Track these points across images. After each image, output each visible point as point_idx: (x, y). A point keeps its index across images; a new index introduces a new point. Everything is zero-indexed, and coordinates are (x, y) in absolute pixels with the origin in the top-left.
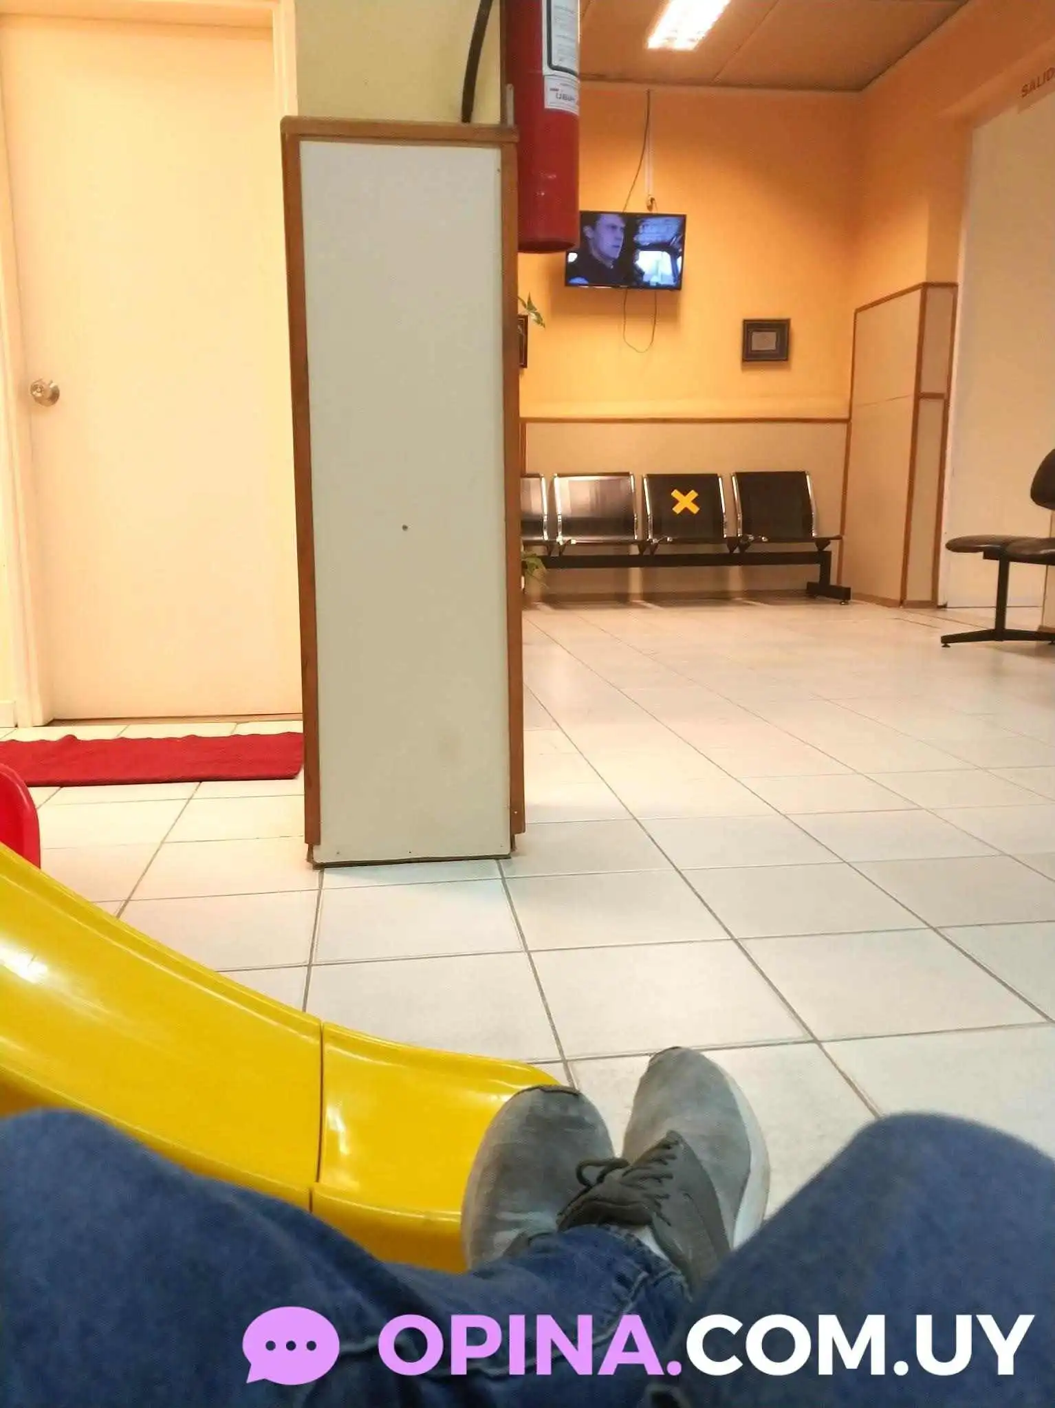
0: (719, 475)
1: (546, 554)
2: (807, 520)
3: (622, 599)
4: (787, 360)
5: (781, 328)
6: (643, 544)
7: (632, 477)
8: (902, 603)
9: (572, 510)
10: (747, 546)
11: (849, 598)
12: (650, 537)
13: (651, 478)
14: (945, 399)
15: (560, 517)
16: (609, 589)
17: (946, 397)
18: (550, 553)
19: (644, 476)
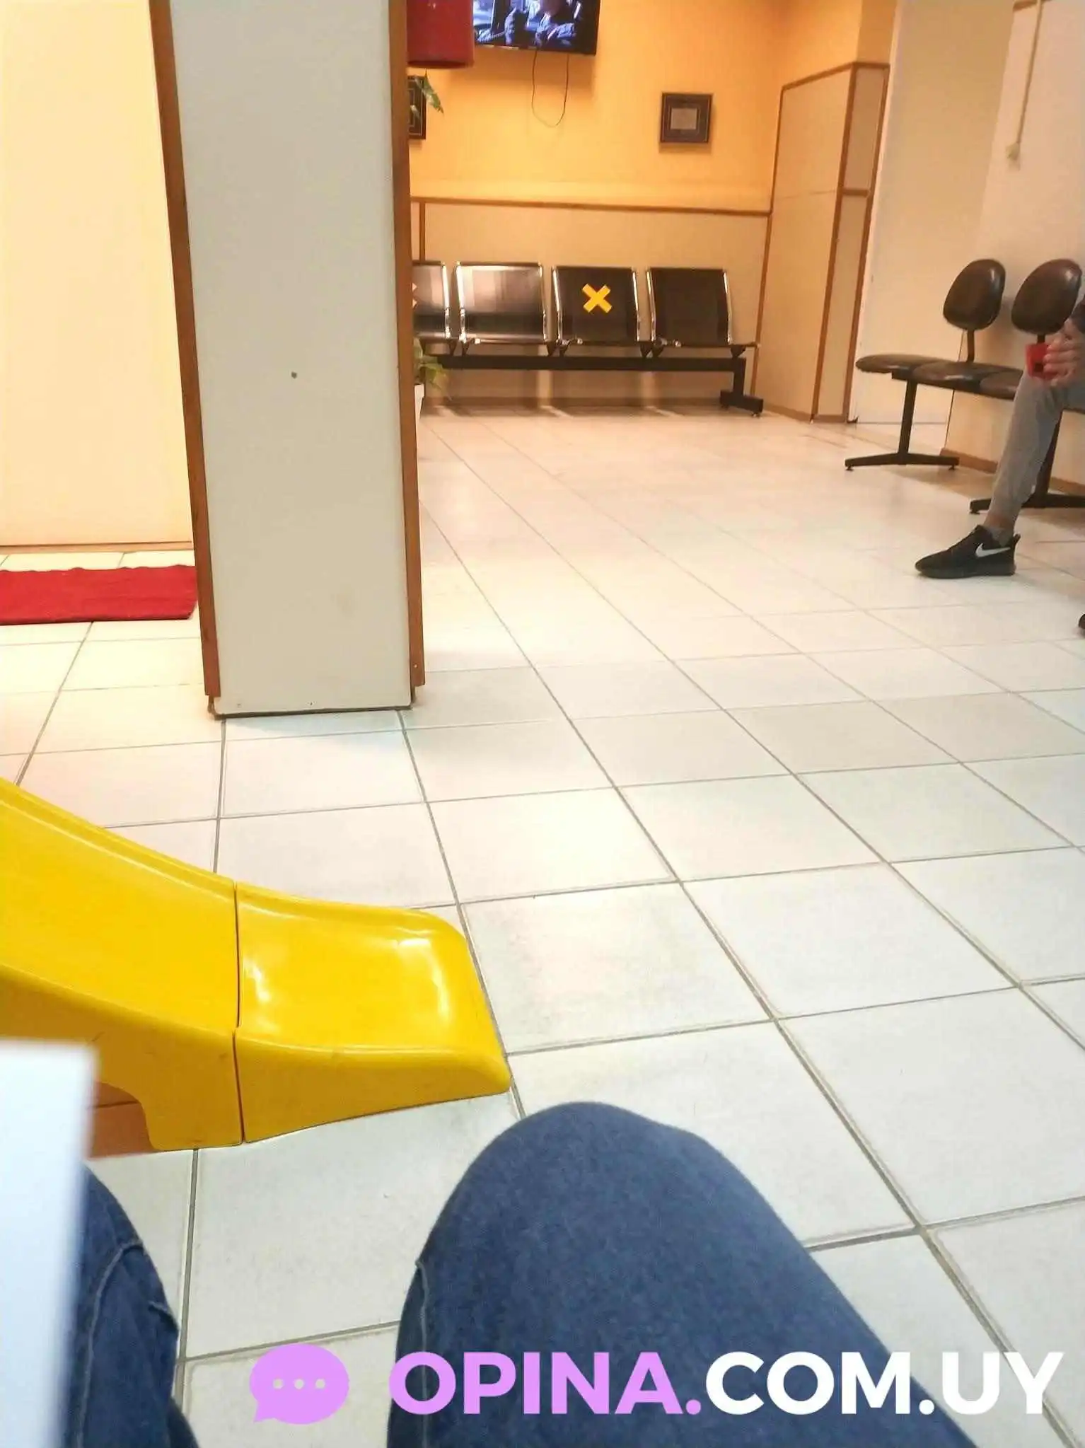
0: (633, 270)
1: (448, 353)
2: (723, 326)
3: (529, 405)
4: (707, 141)
5: (702, 104)
6: (552, 346)
7: (541, 269)
8: (814, 417)
9: (476, 304)
10: (661, 349)
11: (761, 410)
12: (559, 337)
13: (563, 271)
14: (868, 196)
15: (463, 312)
16: (516, 392)
17: (869, 194)
18: (452, 351)
19: (553, 268)
